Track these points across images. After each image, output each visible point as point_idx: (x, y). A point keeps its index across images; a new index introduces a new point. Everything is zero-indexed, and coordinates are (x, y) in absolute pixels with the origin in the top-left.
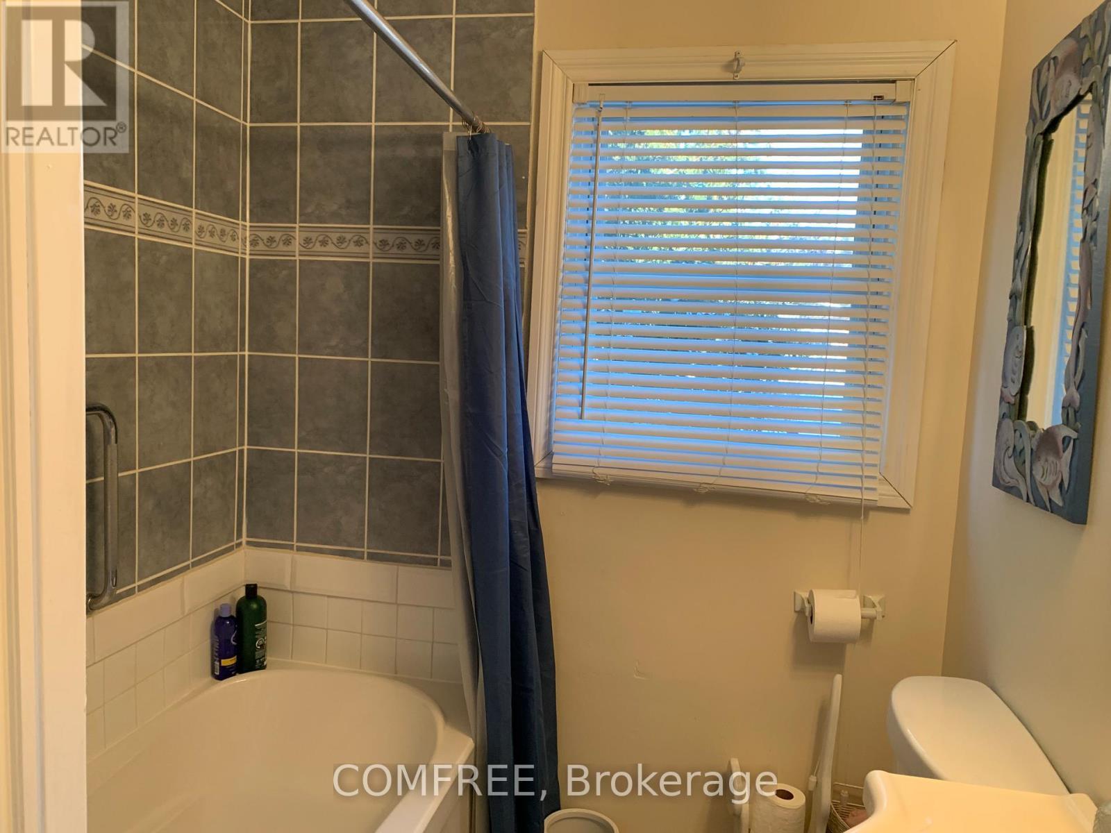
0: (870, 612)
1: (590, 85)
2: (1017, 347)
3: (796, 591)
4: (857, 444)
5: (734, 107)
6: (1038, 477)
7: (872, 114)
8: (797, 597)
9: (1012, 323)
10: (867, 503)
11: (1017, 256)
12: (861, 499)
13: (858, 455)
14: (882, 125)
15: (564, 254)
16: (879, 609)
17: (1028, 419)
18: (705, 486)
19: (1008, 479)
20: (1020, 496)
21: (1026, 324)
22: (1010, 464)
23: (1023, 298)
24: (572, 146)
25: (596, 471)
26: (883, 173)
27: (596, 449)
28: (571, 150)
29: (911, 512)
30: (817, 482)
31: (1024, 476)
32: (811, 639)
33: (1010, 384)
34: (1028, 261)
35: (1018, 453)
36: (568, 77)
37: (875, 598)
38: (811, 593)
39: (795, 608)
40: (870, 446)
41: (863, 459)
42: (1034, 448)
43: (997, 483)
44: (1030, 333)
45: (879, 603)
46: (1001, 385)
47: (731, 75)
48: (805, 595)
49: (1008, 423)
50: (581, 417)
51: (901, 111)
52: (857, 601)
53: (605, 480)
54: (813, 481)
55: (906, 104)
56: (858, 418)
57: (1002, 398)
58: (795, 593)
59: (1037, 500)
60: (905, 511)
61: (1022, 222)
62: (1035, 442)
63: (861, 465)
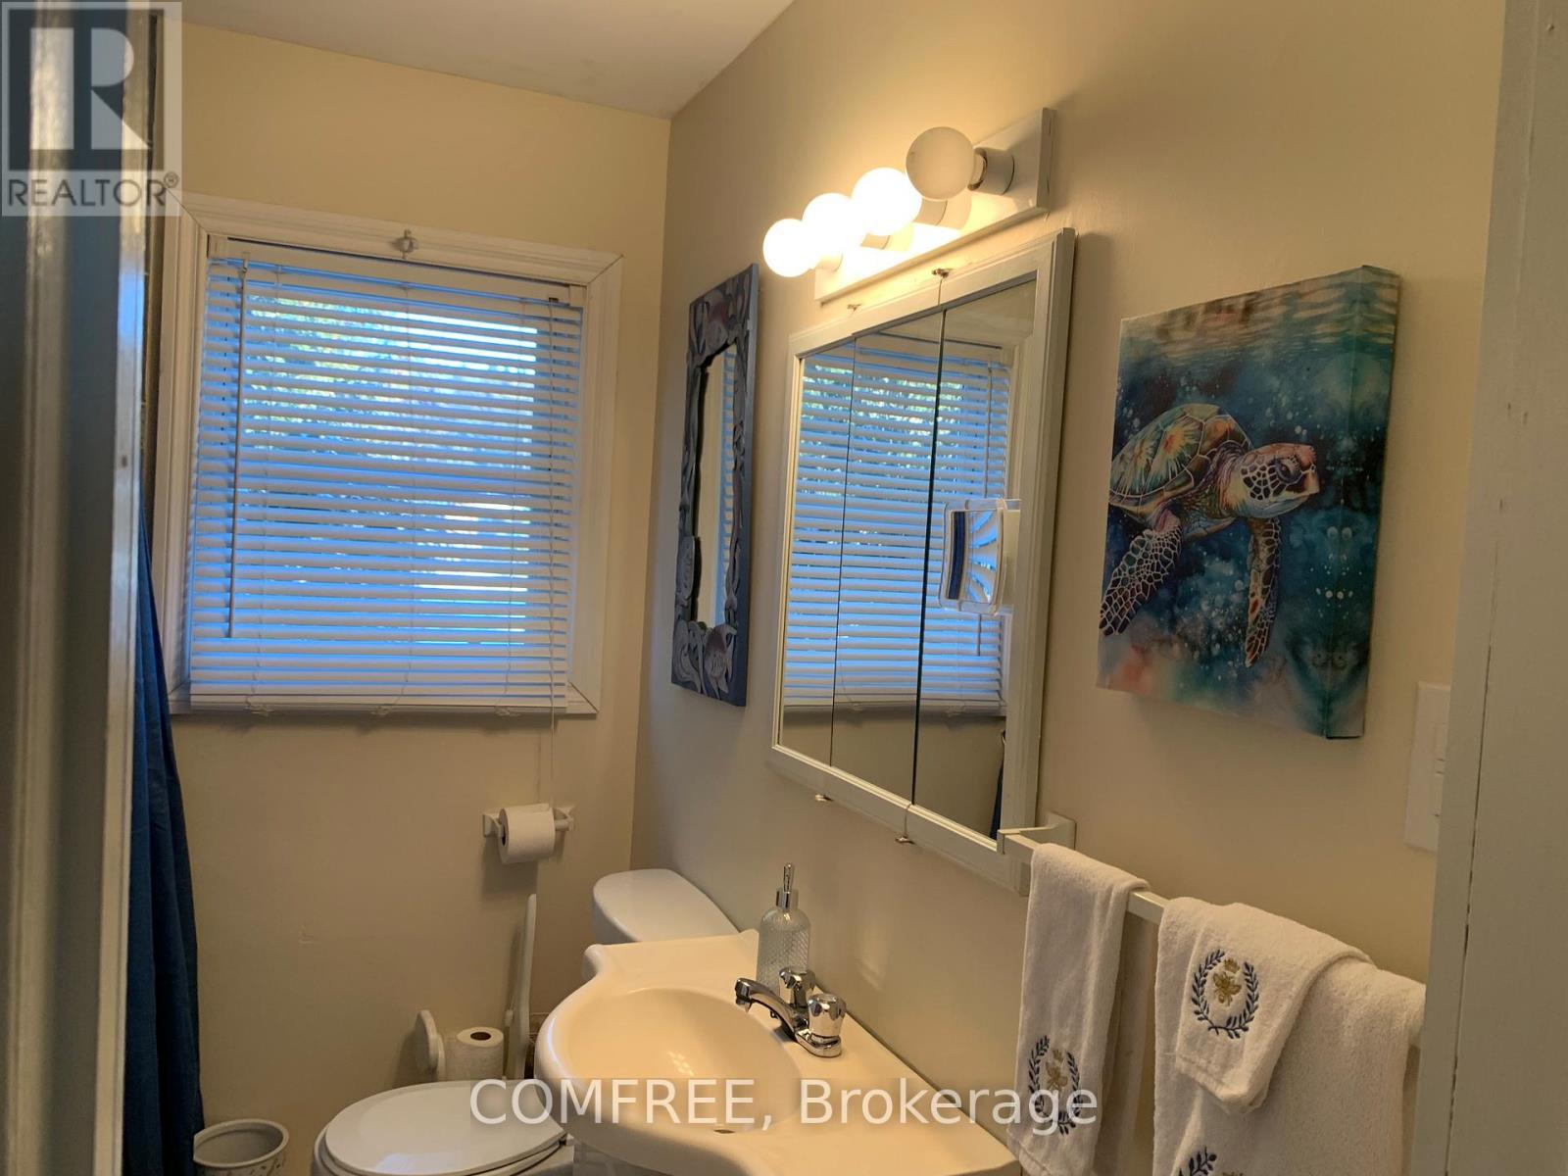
0: (562, 823)
1: (230, 239)
2: (688, 556)
3: (485, 813)
4: (545, 652)
5: (405, 289)
6: (709, 671)
7: (548, 315)
8: (487, 820)
9: (683, 534)
10: (557, 711)
11: (684, 472)
12: (551, 708)
13: (547, 662)
14: (557, 328)
15: (199, 436)
16: (570, 819)
17: (699, 620)
18: (385, 707)
19: (684, 675)
20: (695, 689)
21: (694, 534)
22: (686, 661)
23: (690, 511)
24: (207, 307)
25: (250, 700)
26: (559, 376)
27: (249, 673)
28: (206, 313)
29: (598, 717)
30: (508, 693)
31: (698, 671)
32: (504, 860)
33: (683, 589)
34: (693, 479)
35: (692, 651)
36: (200, 226)
37: (566, 810)
38: (503, 813)
39: (484, 831)
40: (558, 653)
41: (552, 666)
42: (705, 644)
43: (675, 679)
44: (698, 543)
45: (570, 814)
46: (675, 589)
47: (401, 254)
48: (495, 816)
49: (683, 623)
50: (229, 635)
51: (575, 316)
52: (550, 813)
53: (262, 710)
54: (502, 693)
55: (579, 310)
56: (545, 625)
57: (677, 602)
58: (484, 816)
59: (710, 692)
60: (591, 717)
61: (687, 442)
62: (705, 638)
63: (550, 672)
